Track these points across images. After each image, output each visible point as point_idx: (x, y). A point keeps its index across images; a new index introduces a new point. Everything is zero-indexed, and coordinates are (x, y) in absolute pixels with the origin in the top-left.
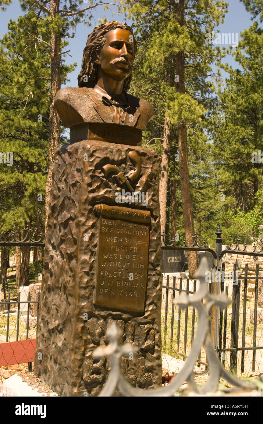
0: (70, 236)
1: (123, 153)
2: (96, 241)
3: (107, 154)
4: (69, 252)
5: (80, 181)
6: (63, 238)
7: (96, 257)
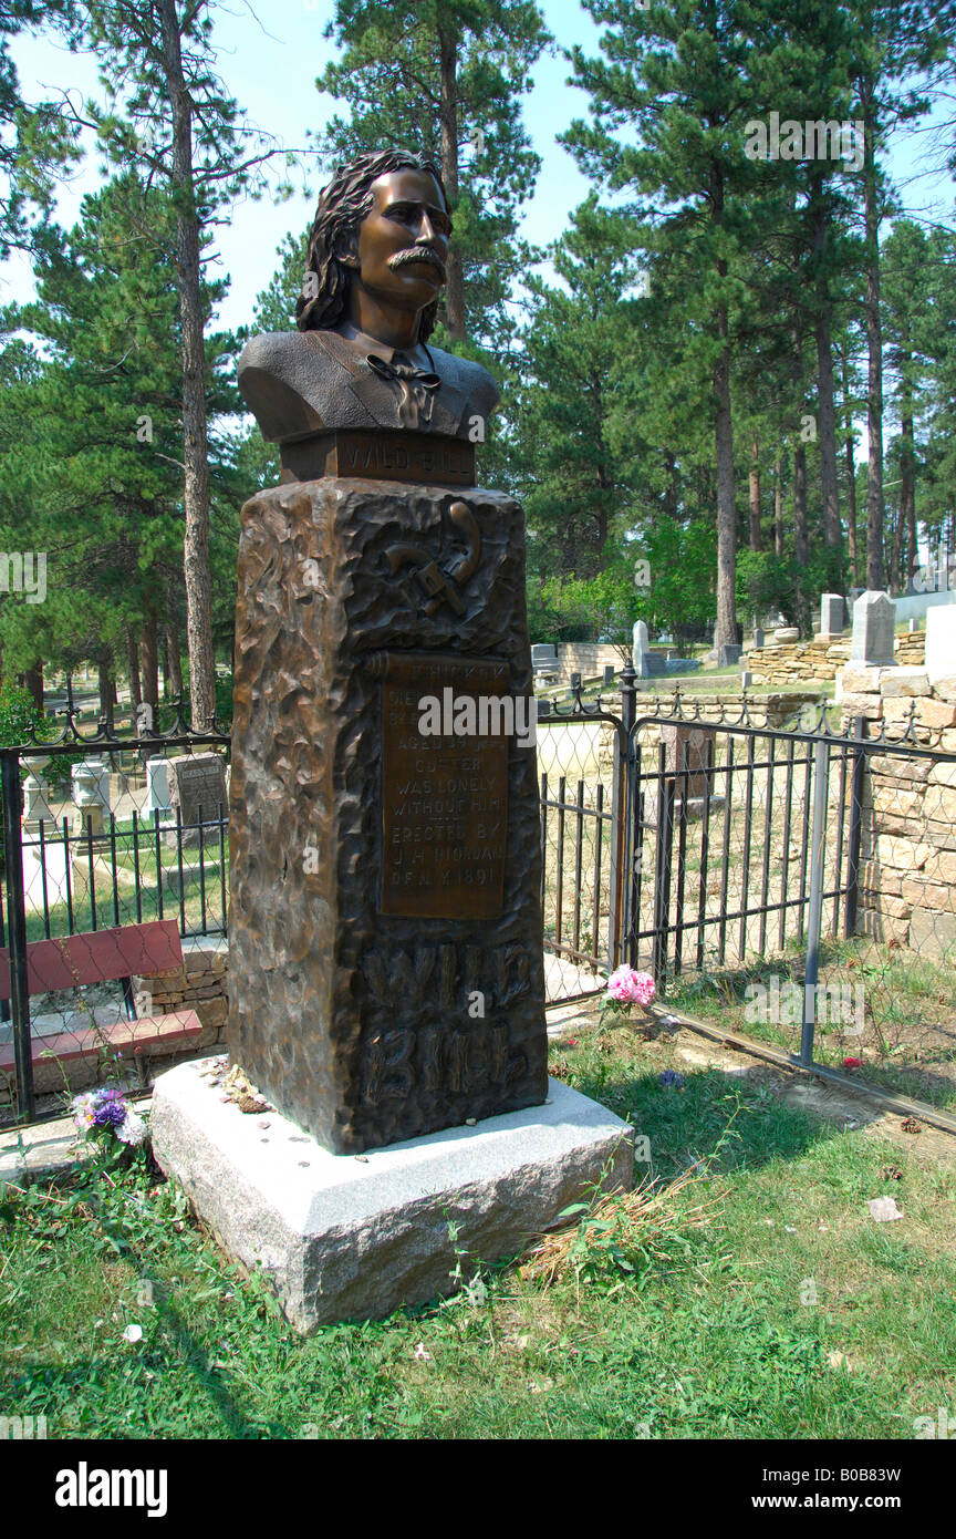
0: (302, 740)
1: (434, 509)
2: (378, 750)
3: (391, 514)
4: (302, 782)
5: (322, 591)
6: (281, 741)
7: (377, 794)
